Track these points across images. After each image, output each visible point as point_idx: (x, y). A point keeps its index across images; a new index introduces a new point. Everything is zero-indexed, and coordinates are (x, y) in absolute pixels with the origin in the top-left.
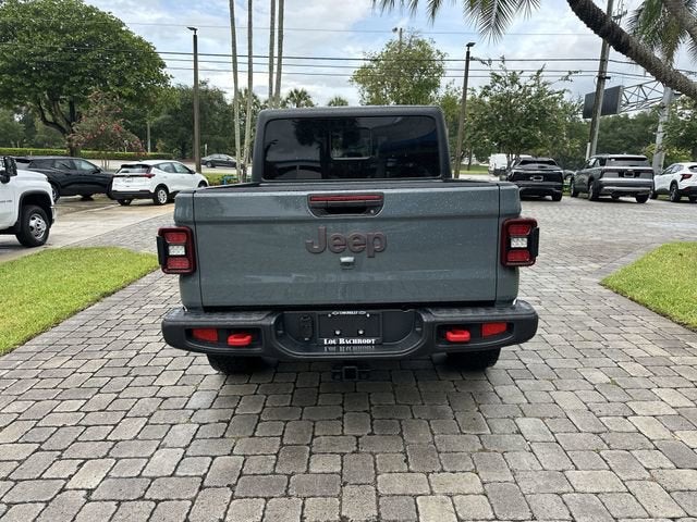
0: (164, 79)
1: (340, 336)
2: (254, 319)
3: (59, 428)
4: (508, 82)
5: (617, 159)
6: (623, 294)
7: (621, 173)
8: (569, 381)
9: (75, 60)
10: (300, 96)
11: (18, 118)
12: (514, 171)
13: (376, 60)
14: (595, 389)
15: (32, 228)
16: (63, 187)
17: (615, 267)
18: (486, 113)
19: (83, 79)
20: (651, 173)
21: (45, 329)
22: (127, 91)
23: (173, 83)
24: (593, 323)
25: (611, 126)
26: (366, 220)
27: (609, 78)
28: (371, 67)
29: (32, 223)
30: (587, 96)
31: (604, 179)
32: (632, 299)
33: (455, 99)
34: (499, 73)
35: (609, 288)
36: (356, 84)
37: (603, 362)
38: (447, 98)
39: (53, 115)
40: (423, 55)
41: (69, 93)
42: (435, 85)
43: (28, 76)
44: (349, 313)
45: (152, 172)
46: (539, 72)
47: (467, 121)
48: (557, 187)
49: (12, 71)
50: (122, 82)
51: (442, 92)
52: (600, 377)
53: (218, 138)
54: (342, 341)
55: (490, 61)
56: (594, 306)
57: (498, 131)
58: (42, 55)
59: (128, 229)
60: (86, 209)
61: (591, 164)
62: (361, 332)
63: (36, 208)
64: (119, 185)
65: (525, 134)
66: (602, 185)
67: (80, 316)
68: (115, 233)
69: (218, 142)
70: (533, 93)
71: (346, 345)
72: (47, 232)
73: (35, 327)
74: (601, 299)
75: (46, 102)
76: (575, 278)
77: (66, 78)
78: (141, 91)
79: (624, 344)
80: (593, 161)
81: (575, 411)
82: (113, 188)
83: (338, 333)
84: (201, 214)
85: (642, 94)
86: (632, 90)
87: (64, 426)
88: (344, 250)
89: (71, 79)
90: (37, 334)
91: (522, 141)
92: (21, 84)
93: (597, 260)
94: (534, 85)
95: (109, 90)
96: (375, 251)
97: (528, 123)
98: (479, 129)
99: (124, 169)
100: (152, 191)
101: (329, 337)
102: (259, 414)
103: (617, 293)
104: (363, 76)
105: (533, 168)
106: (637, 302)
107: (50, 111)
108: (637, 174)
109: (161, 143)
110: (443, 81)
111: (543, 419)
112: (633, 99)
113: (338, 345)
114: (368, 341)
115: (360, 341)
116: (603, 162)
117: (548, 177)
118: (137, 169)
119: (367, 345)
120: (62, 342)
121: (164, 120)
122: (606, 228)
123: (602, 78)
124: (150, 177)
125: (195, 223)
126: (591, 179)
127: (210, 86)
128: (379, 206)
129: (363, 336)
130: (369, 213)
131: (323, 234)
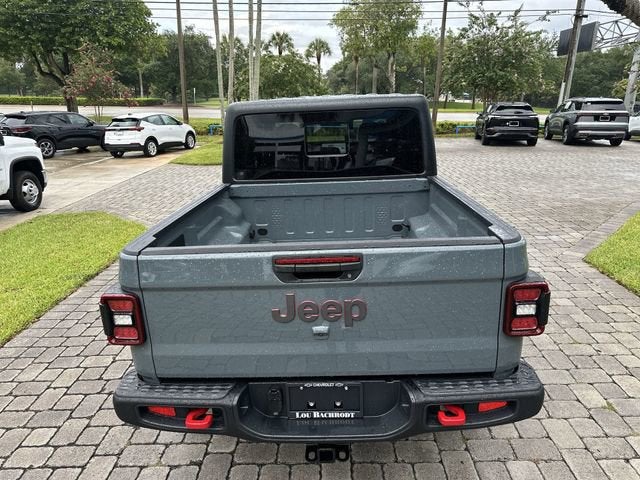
0: (150, 28)
1: (315, 408)
3: (25, 470)
4: (486, 24)
5: (592, 103)
6: (610, 275)
7: (597, 117)
8: (562, 404)
9: (64, 12)
10: (281, 40)
11: (19, 66)
12: (490, 117)
13: (354, 3)
14: (591, 417)
15: (25, 194)
16: (60, 140)
17: (597, 236)
18: (463, 56)
19: (74, 31)
20: (627, 117)
21: (25, 326)
22: (116, 41)
23: (159, 31)
24: (580, 317)
25: (584, 62)
26: (343, 285)
27: (586, 16)
28: (350, 11)
29: (25, 189)
30: (562, 33)
31: (578, 123)
32: (619, 282)
33: (432, 39)
34: (476, 14)
35: (594, 266)
36: (335, 27)
37: (597, 375)
38: (424, 38)
39: (48, 66)
41: (61, 45)
42: (412, 27)
43: (21, 29)
44: (324, 384)
45: (141, 125)
46: (517, 12)
47: (444, 64)
48: (533, 133)
49: (7, 25)
50: (111, 32)
51: (419, 33)
52: (594, 398)
53: (205, 81)
54: (316, 414)
55: (468, 2)
56: (581, 293)
57: (474, 74)
58: (33, 8)
59: (120, 186)
60: (82, 162)
61: (566, 107)
62: (338, 404)
63: (27, 173)
64: (111, 138)
65: (502, 77)
66: (576, 130)
67: (61, 307)
68: (106, 192)
69: (206, 85)
70: (510, 35)
71: (321, 418)
72: (40, 196)
73: (16, 324)
74: (587, 282)
75: (41, 53)
76: (557, 251)
77: (58, 30)
78: (129, 41)
79: (616, 349)
80: (569, 104)
81: (571, 450)
82: (106, 142)
83: (312, 404)
84: (149, 278)
85: (617, 30)
86: (607, 26)
87: (31, 467)
88: (317, 318)
89: (63, 31)
90: (18, 333)
91: (499, 84)
92: (16, 37)
93: (579, 226)
94: (512, 26)
95: (99, 41)
96: (353, 319)
97: (505, 65)
98: (456, 72)
99: (115, 123)
100: (143, 144)
101: (302, 410)
102: (232, 453)
103: (603, 273)
104: (342, 20)
105: (508, 114)
106: (624, 286)
107: (45, 62)
108: (613, 117)
109: (153, 87)
111: (536, 462)
112: (608, 36)
113: (312, 418)
114: (347, 415)
115: (337, 415)
116: (579, 106)
117: (524, 123)
118: (127, 123)
119: (345, 419)
120: (42, 343)
121: (154, 66)
122: (583, 181)
123: (578, 17)
124: (139, 130)
125: (141, 290)
126: (567, 123)
127: (196, 32)
128: (357, 270)
129: (341, 409)
130: (346, 278)
131: (291, 301)
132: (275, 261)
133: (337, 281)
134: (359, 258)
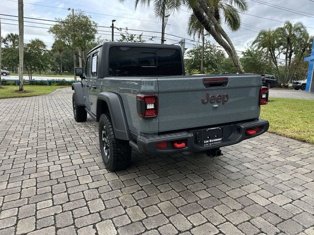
1: (210, 139)
2: (184, 135)
10: (14, 38)
13: (63, 22)
26: (223, 89)
27: (165, 41)
28: (60, 26)
34: (125, 35)
36: (52, 33)
40: (87, 23)
42: (93, 38)
44: (213, 128)
46: (141, 36)
51: (96, 41)
54: (210, 141)
55: (121, 29)
62: (216, 136)
71: (212, 142)
83: (208, 138)
84: (162, 89)
88: (215, 102)
96: (225, 101)
101: (206, 140)
110: (96, 36)
113: (209, 143)
114: (219, 140)
119: (219, 141)
123: (163, 40)
125: (158, 93)
128: (226, 83)
129: (217, 138)
130: (224, 86)
131: (207, 95)
132: (204, 80)
133: (221, 87)
134: (227, 79)
